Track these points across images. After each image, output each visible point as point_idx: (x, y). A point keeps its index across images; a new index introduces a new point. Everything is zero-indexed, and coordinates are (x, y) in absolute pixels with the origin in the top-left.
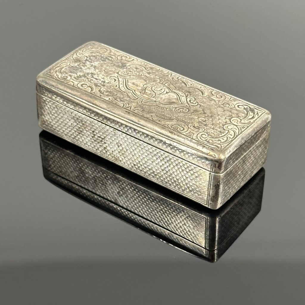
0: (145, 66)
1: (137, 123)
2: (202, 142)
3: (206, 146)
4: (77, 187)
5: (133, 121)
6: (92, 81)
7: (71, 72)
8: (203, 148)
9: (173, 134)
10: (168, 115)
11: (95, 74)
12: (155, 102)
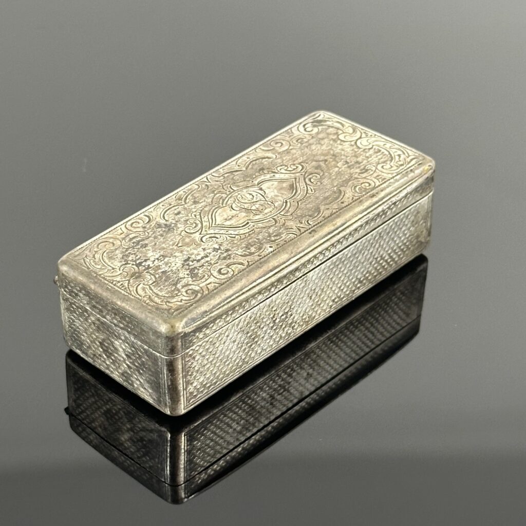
0: (170, 205)
1: (334, 230)
2: (402, 171)
3: (412, 168)
4: (240, 449)
5: (329, 233)
6: (213, 262)
7: (176, 284)
8: (414, 172)
9: (377, 195)
10: (327, 194)
11: (189, 258)
12: (286, 202)
